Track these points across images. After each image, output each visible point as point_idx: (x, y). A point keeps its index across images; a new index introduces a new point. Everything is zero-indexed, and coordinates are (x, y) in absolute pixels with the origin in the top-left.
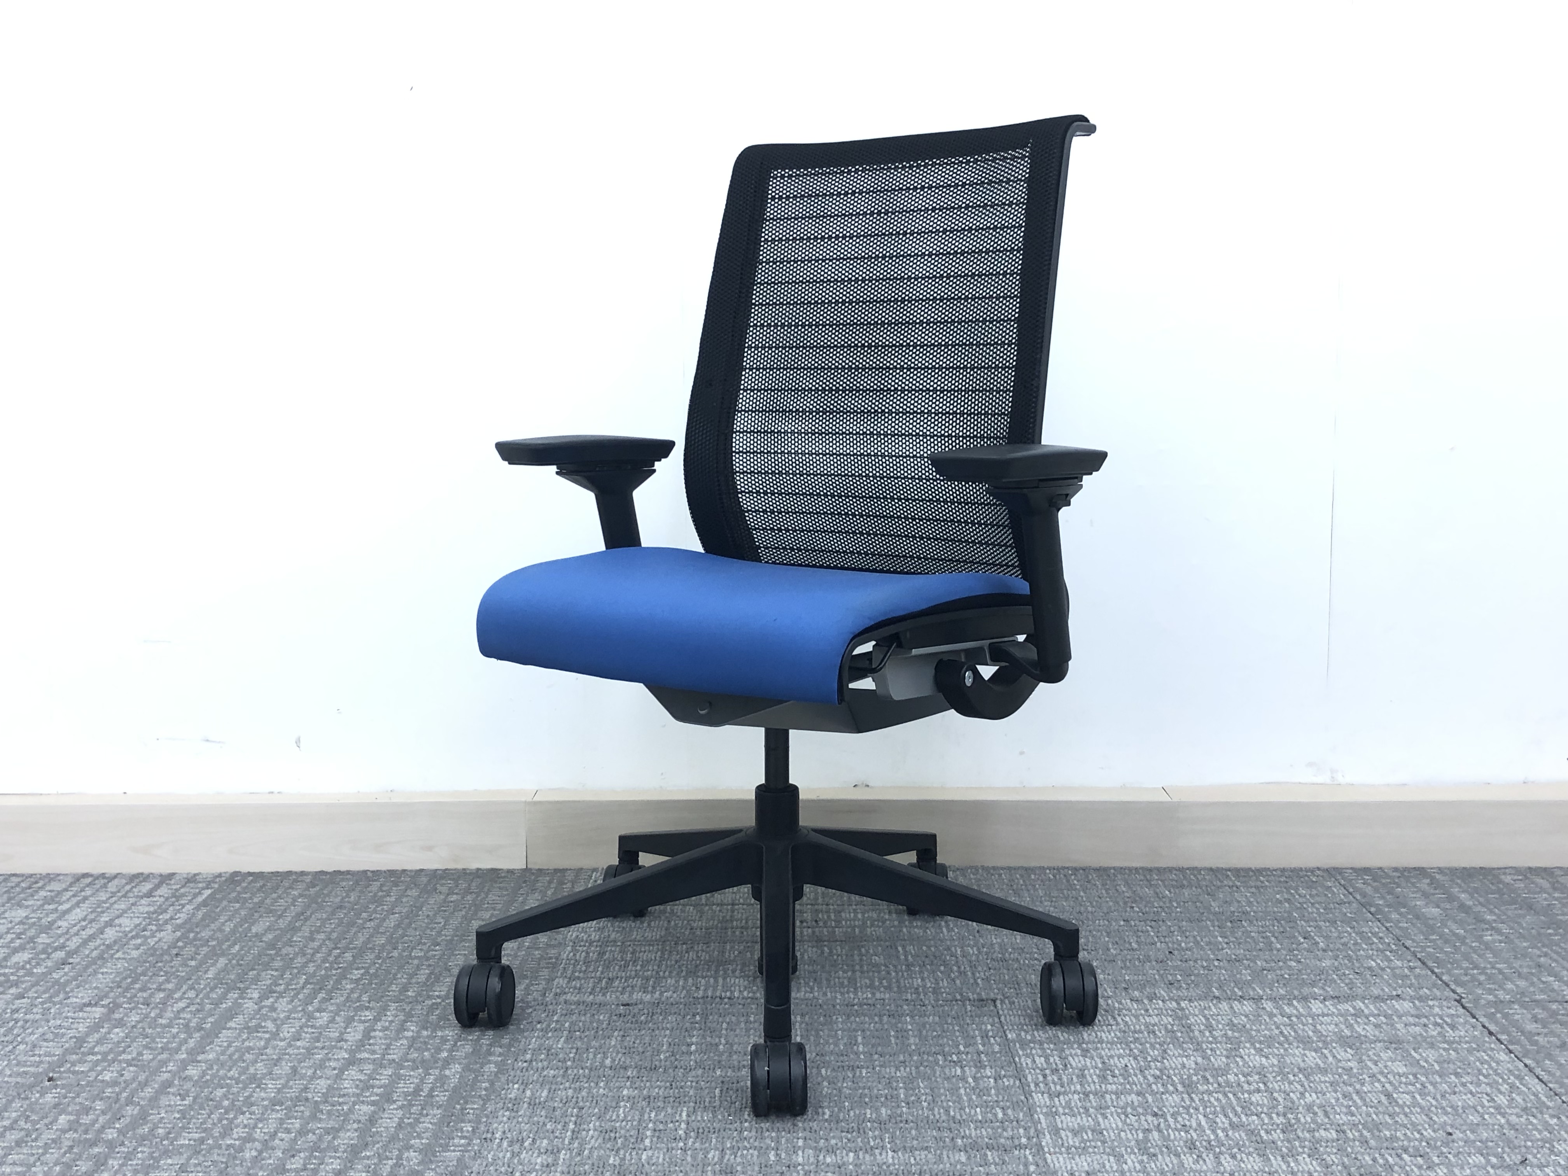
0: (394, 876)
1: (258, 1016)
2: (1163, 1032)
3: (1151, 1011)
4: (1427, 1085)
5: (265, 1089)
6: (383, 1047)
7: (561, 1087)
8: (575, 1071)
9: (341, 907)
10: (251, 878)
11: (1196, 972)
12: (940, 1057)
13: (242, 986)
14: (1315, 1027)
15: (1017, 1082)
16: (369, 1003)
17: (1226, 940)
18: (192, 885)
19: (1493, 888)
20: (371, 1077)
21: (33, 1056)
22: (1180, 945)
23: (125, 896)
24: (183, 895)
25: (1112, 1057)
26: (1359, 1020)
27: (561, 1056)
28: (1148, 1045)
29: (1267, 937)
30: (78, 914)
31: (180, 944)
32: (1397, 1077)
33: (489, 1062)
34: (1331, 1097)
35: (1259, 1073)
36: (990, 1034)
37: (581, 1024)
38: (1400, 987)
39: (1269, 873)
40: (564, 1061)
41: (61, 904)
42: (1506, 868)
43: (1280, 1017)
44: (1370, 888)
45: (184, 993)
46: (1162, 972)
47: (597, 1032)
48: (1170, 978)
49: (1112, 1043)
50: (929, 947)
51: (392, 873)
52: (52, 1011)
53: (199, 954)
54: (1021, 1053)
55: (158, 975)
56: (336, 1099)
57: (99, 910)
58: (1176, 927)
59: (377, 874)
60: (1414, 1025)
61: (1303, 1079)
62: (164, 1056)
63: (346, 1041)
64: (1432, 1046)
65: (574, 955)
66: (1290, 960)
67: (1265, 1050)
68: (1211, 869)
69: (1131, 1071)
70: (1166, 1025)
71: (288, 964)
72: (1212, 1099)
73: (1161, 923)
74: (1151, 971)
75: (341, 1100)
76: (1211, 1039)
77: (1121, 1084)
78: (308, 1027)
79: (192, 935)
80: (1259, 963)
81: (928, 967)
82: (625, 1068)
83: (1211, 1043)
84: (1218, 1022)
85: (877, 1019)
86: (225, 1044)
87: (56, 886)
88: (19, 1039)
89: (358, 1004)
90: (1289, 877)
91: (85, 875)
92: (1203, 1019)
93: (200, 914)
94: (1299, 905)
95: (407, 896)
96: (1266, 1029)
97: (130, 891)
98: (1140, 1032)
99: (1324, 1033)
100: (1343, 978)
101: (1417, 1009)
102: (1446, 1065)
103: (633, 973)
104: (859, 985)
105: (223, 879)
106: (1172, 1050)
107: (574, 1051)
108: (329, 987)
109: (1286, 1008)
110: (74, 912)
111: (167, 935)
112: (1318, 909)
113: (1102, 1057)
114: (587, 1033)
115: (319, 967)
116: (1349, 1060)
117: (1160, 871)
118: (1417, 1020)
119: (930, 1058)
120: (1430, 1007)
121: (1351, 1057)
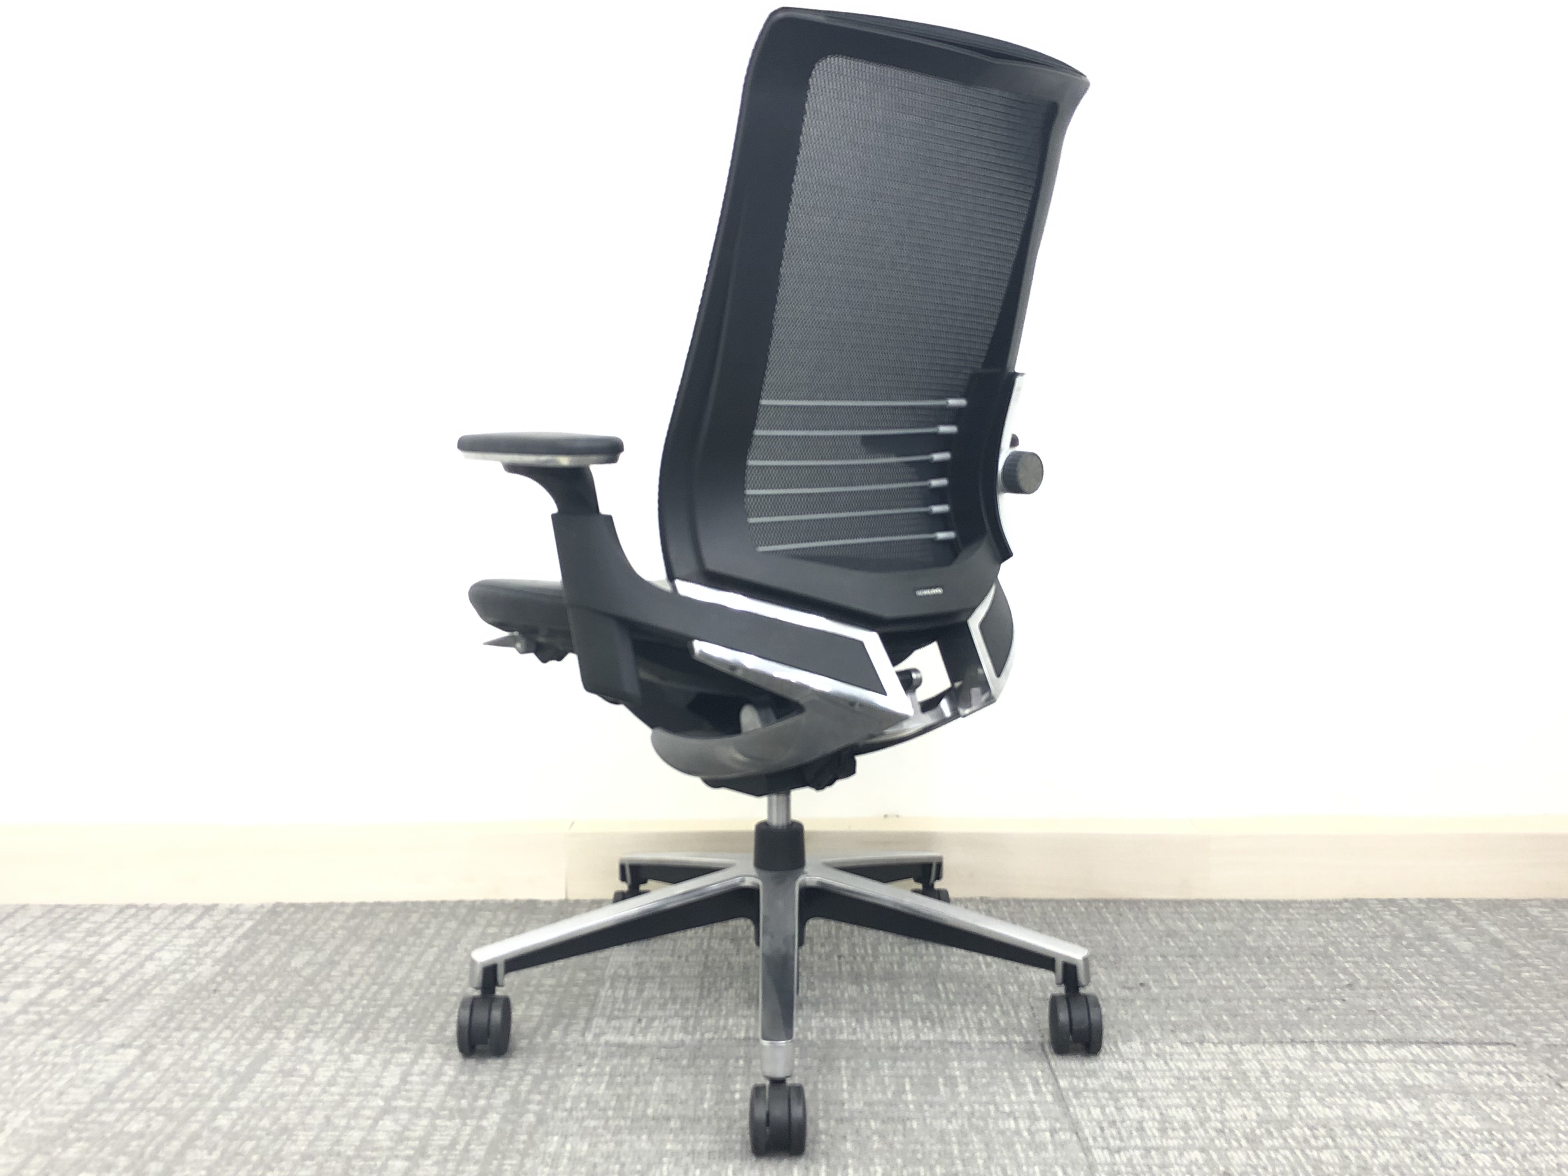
0: (434, 908)
1: (294, 1058)
2: (1219, 1079)
3: (1203, 1056)
4: (1505, 1143)
5: (294, 1142)
6: (420, 1093)
7: (603, 1139)
8: (617, 1122)
9: (379, 940)
10: (292, 909)
11: (1241, 1012)
12: (992, 1108)
13: (277, 1024)
14: (1374, 1074)
15: (1075, 1138)
16: (406, 1042)
17: (1266, 977)
18: (234, 916)
19: (1522, 921)
20: (406, 1128)
21: (59, 1104)
22: (1221, 982)
23: (166, 928)
24: (226, 927)
25: (1169, 1106)
26: (1419, 1067)
27: (602, 1104)
28: (1205, 1094)
29: (1307, 974)
30: (119, 947)
31: (219, 979)
32: (1471, 1134)
33: (528, 1111)
34: (1405, 1156)
35: (1324, 1127)
36: (1041, 1081)
37: (622, 1068)
38: (1453, 1029)
39: (1297, 905)
40: (605, 1110)
41: (102, 935)
42: (1531, 900)
43: (1336, 1063)
44: (1397, 920)
45: (220, 1033)
46: (1207, 1012)
47: (638, 1077)
48: (1216, 1018)
49: (1168, 1092)
50: (969, 984)
51: (431, 904)
52: (84, 1052)
53: (237, 990)
54: (1074, 1101)
55: (194, 1013)
56: (369, 1153)
57: (141, 942)
58: (1214, 964)
59: (416, 904)
60: (1480, 1073)
61: (1372, 1134)
62: (194, 1104)
63: (381, 1086)
64: (1501, 1097)
65: (613, 992)
66: (1336, 998)
67: (1327, 1099)
68: (1241, 902)
69: (1191, 1123)
70: (1220, 1071)
71: (326, 1001)
72: (1280, 1157)
73: (1198, 958)
74: (1196, 1010)
75: (374, 1154)
76: (1268, 1087)
77: (1183, 1139)
78: (343, 1070)
79: (231, 970)
80: (1303, 1002)
81: (970, 1006)
82: (668, 1119)
83: (1269, 1091)
84: (1274, 1069)
85: (923, 1064)
86: (259, 1090)
87: (99, 918)
88: (46, 1085)
89: (395, 1045)
90: (1318, 909)
91: (129, 907)
92: (1259, 1066)
93: (240, 947)
94: (1332, 939)
95: (446, 928)
96: (1324, 1076)
97: (173, 922)
98: (1195, 1079)
99: (1386, 1082)
100: (1392, 1018)
101: (1477, 1055)
102: (1520, 1121)
103: (673, 1011)
104: (901, 1025)
105: (265, 910)
106: (1232, 1101)
107: (615, 1098)
108: (366, 1026)
109: (1340, 1052)
110: (114, 945)
111: (207, 969)
112: (1352, 943)
113: (1158, 1108)
114: (628, 1079)
115: (356, 1005)
116: (1416, 1113)
117: (1190, 903)
118: (1479, 1067)
119: (983, 1109)
120: (1489, 1052)
121: (1417, 1109)
